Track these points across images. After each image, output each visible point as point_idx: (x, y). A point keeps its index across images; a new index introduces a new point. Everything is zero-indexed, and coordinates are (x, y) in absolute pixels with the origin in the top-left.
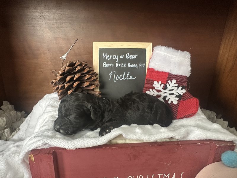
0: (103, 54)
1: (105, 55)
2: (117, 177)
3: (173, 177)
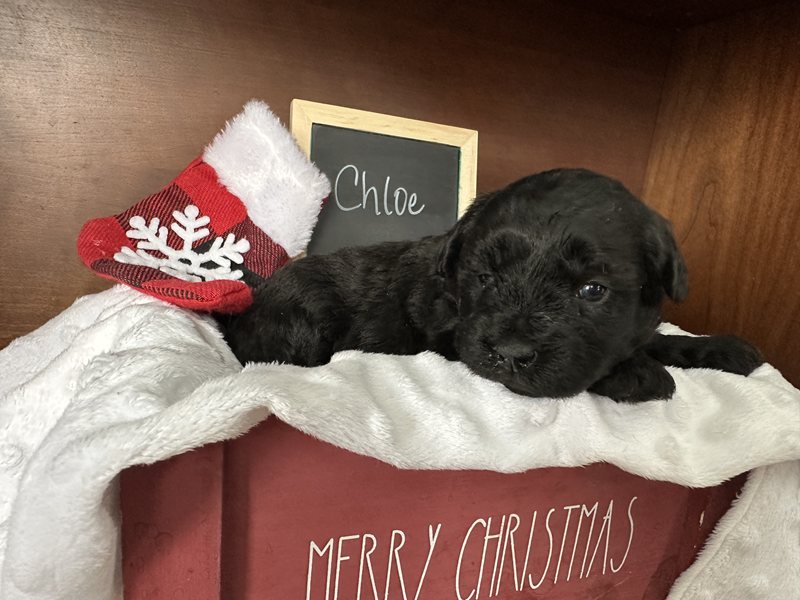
2: (440, 526)
3: (608, 517)
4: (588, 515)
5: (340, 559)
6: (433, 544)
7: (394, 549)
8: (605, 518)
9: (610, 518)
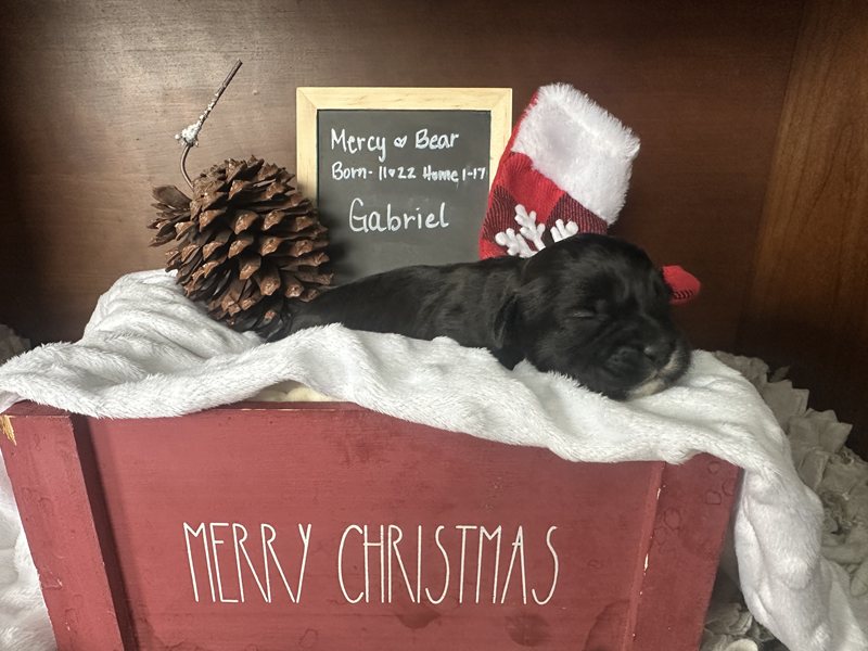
0: (333, 132)
1: (338, 135)
2: (310, 526)
3: (519, 543)
4: (490, 538)
5: (214, 542)
6: (306, 542)
7: (267, 540)
8: (516, 544)
9: (521, 544)
